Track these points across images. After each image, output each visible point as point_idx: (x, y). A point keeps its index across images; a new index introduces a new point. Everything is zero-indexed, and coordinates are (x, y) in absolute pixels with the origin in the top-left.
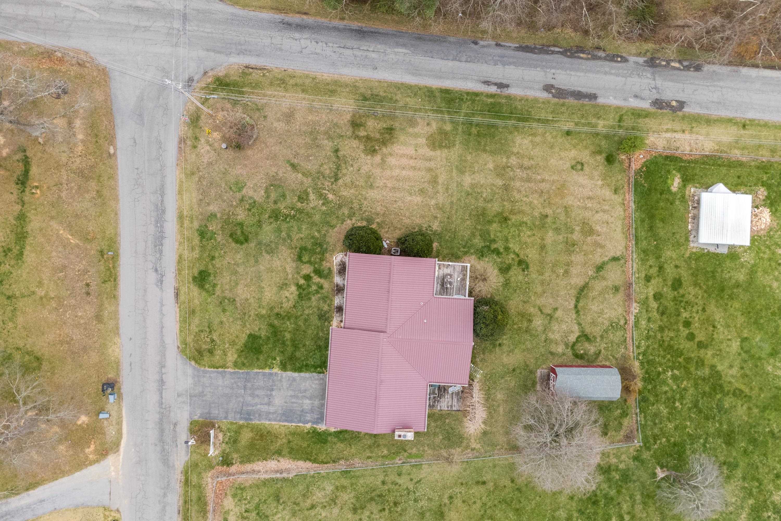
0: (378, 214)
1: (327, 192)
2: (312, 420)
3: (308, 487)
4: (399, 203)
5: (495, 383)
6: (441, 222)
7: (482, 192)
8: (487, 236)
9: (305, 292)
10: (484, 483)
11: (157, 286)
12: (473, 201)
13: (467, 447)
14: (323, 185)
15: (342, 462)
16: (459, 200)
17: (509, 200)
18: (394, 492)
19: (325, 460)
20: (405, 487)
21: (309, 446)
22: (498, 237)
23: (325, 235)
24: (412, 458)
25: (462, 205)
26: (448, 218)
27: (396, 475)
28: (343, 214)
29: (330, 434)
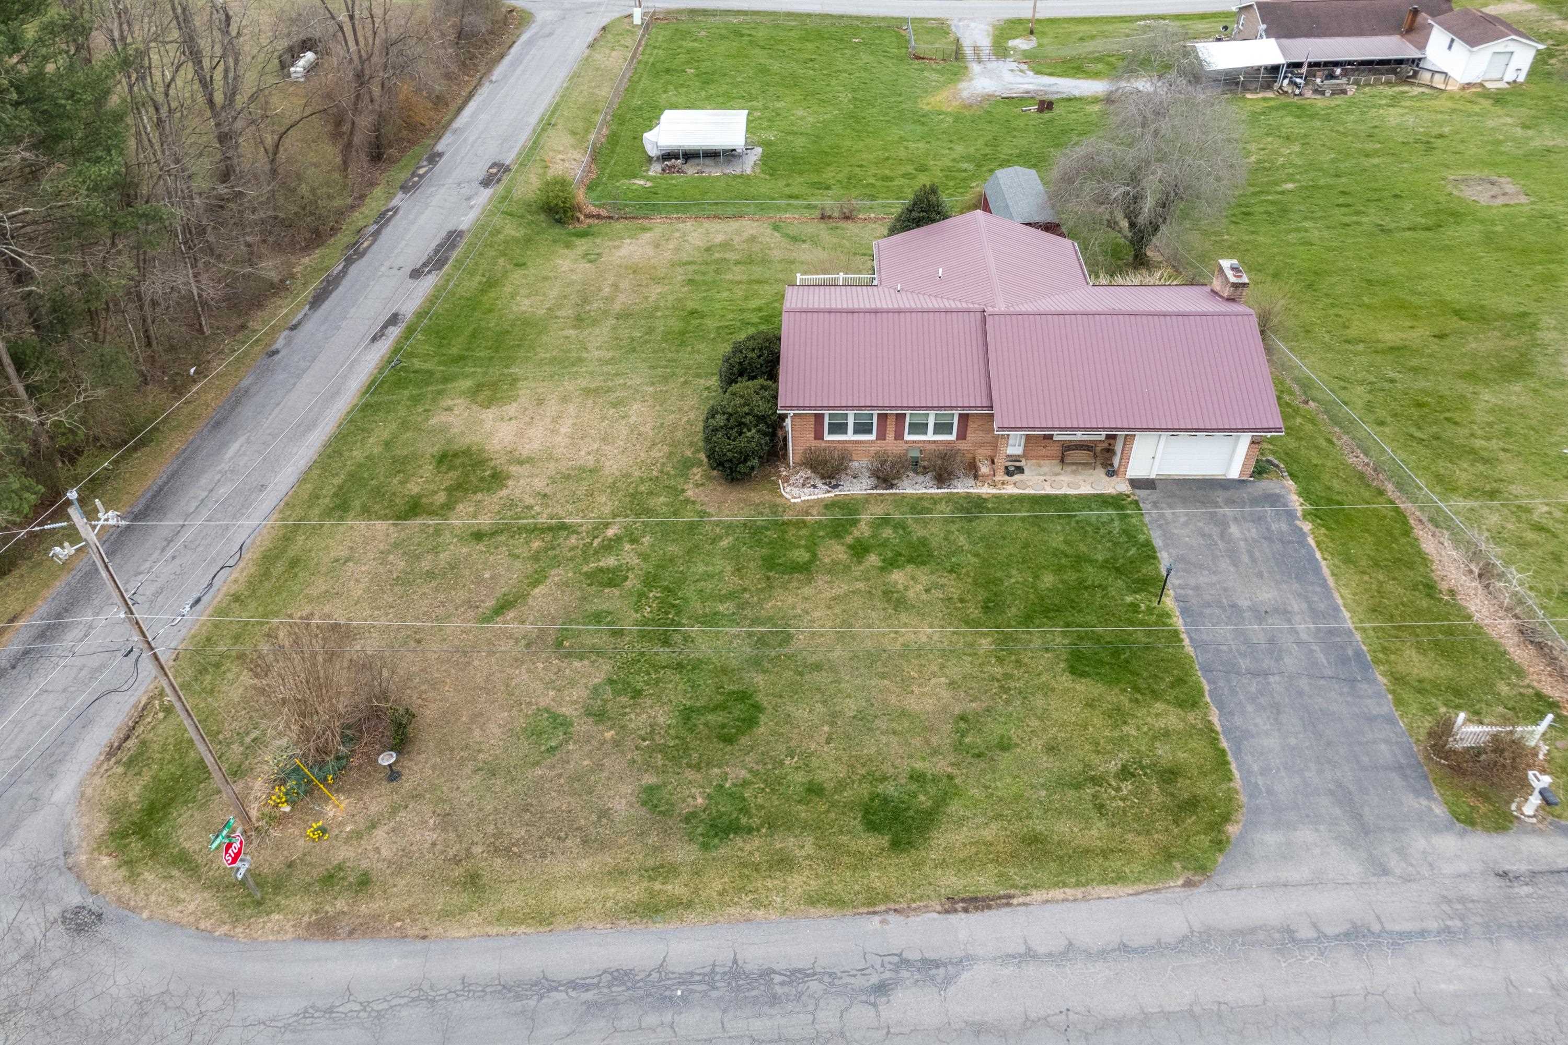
1: (598, 539)
2: (1282, 519)
7: (630, 338)
9: (904, 552)
11: (948, 981)
14: (575, 547)
16: (644, 360)
23: (727, 527)
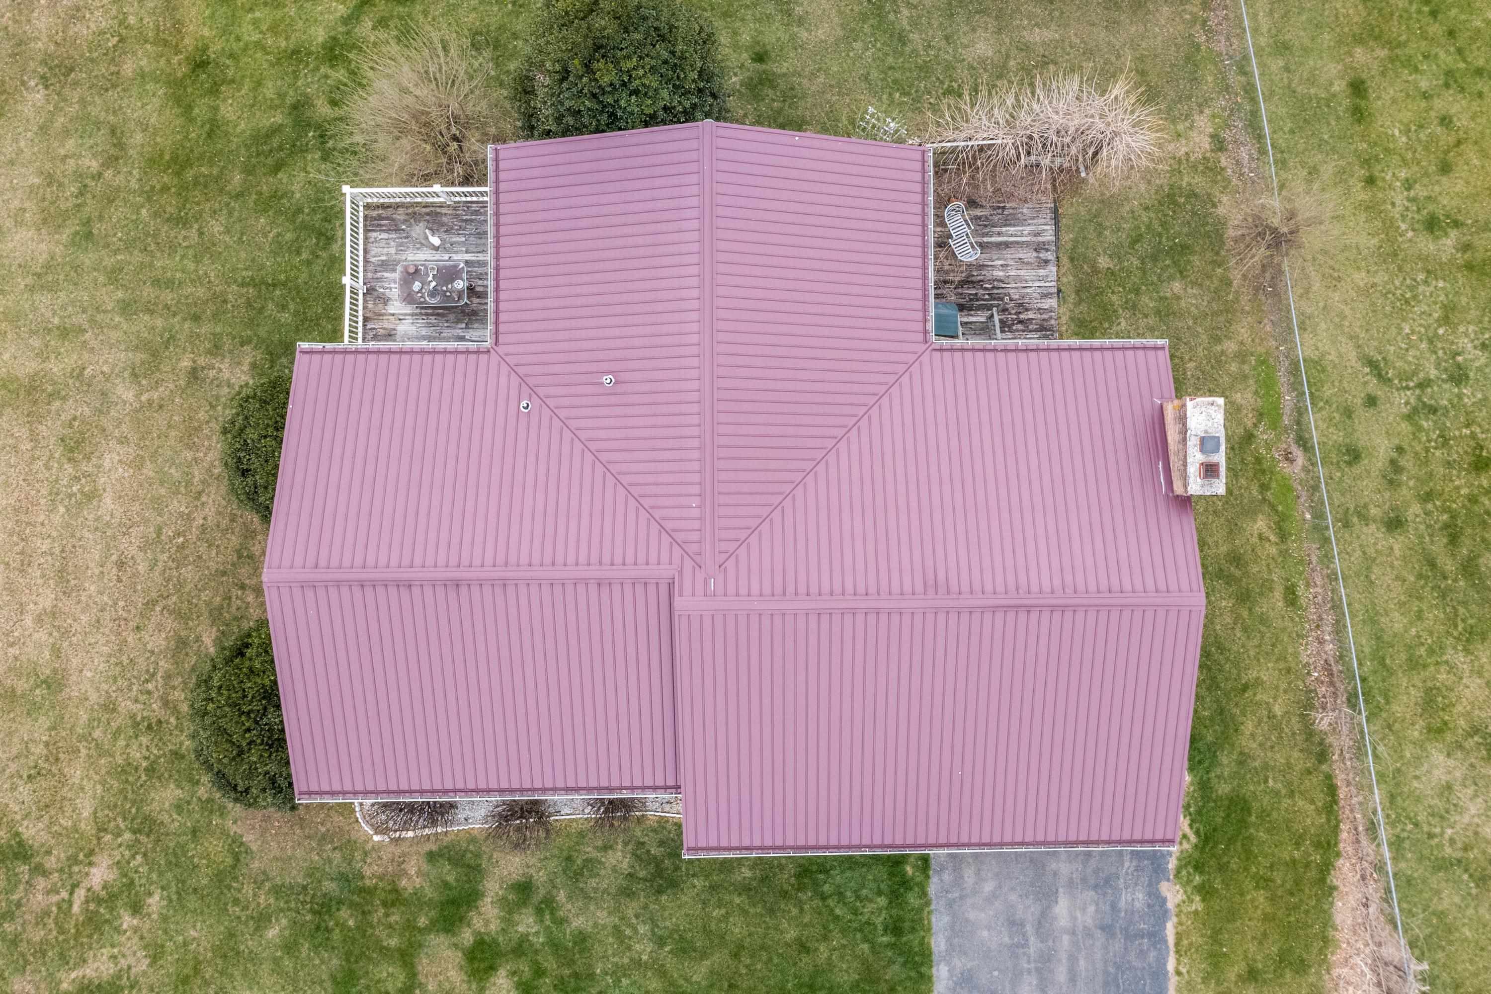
0: (182, 643)
1: (80, 894)
2: (1145, 880)
3: (1443, 865)
4: (130, 546)
5: (925, 69)
6: (216, 350)
7: (79, 175)
8: (275, 141)
9: (550, 963)
10: (1358, 88)
12: (118, 212)
13: (1211, 169)
14: (48, 914)
15: (1323, 721)
16: (114, 275)
17: (114, 56)
18: (1431, 475)
19: (1321, 798)
20: (1405, 427)
21: (1263, 882)
22: (281, 96)
23: (277, 891)
24: (1277, 408)
25: (137, 257)
26: (196, 318)
27: (1357, 470)
28: (179, 808)
29: (1204, 786)
